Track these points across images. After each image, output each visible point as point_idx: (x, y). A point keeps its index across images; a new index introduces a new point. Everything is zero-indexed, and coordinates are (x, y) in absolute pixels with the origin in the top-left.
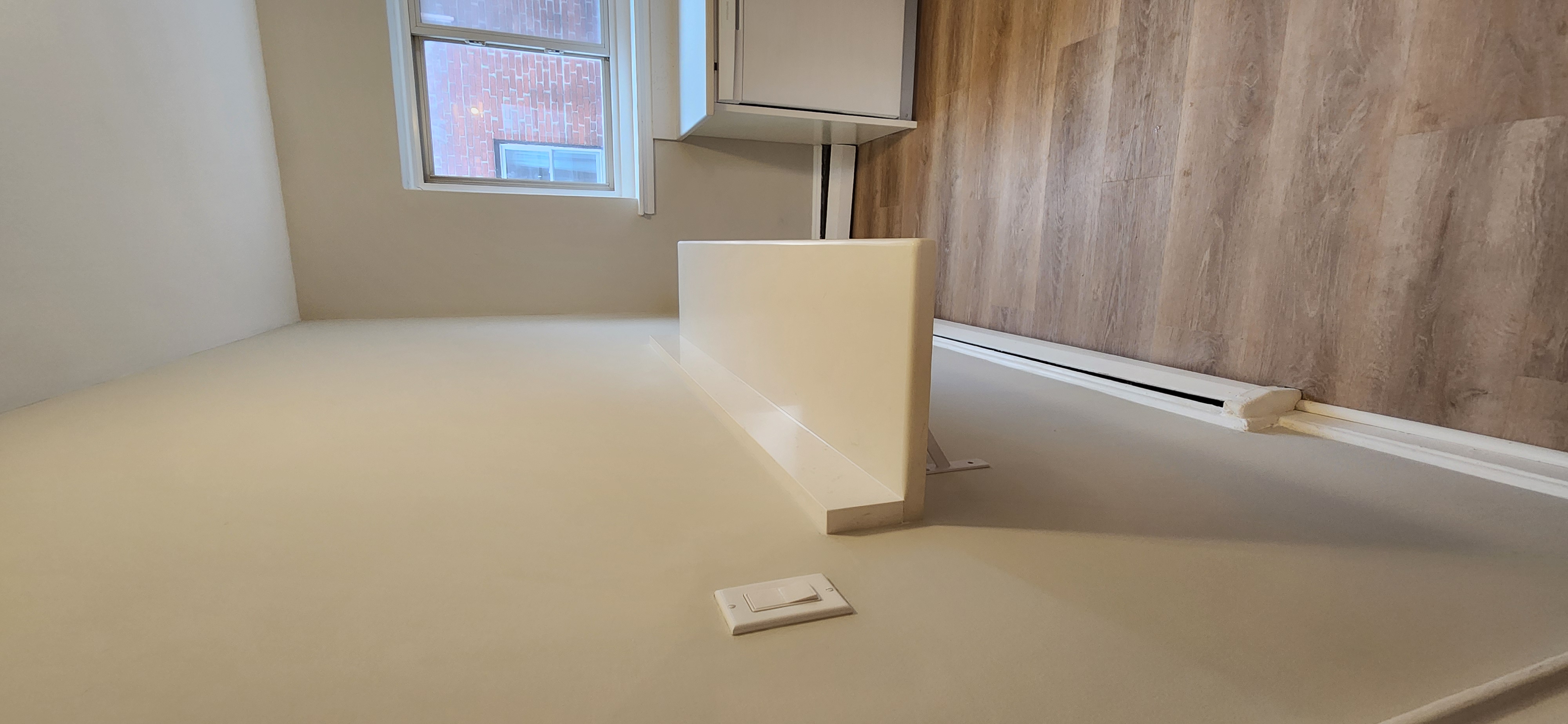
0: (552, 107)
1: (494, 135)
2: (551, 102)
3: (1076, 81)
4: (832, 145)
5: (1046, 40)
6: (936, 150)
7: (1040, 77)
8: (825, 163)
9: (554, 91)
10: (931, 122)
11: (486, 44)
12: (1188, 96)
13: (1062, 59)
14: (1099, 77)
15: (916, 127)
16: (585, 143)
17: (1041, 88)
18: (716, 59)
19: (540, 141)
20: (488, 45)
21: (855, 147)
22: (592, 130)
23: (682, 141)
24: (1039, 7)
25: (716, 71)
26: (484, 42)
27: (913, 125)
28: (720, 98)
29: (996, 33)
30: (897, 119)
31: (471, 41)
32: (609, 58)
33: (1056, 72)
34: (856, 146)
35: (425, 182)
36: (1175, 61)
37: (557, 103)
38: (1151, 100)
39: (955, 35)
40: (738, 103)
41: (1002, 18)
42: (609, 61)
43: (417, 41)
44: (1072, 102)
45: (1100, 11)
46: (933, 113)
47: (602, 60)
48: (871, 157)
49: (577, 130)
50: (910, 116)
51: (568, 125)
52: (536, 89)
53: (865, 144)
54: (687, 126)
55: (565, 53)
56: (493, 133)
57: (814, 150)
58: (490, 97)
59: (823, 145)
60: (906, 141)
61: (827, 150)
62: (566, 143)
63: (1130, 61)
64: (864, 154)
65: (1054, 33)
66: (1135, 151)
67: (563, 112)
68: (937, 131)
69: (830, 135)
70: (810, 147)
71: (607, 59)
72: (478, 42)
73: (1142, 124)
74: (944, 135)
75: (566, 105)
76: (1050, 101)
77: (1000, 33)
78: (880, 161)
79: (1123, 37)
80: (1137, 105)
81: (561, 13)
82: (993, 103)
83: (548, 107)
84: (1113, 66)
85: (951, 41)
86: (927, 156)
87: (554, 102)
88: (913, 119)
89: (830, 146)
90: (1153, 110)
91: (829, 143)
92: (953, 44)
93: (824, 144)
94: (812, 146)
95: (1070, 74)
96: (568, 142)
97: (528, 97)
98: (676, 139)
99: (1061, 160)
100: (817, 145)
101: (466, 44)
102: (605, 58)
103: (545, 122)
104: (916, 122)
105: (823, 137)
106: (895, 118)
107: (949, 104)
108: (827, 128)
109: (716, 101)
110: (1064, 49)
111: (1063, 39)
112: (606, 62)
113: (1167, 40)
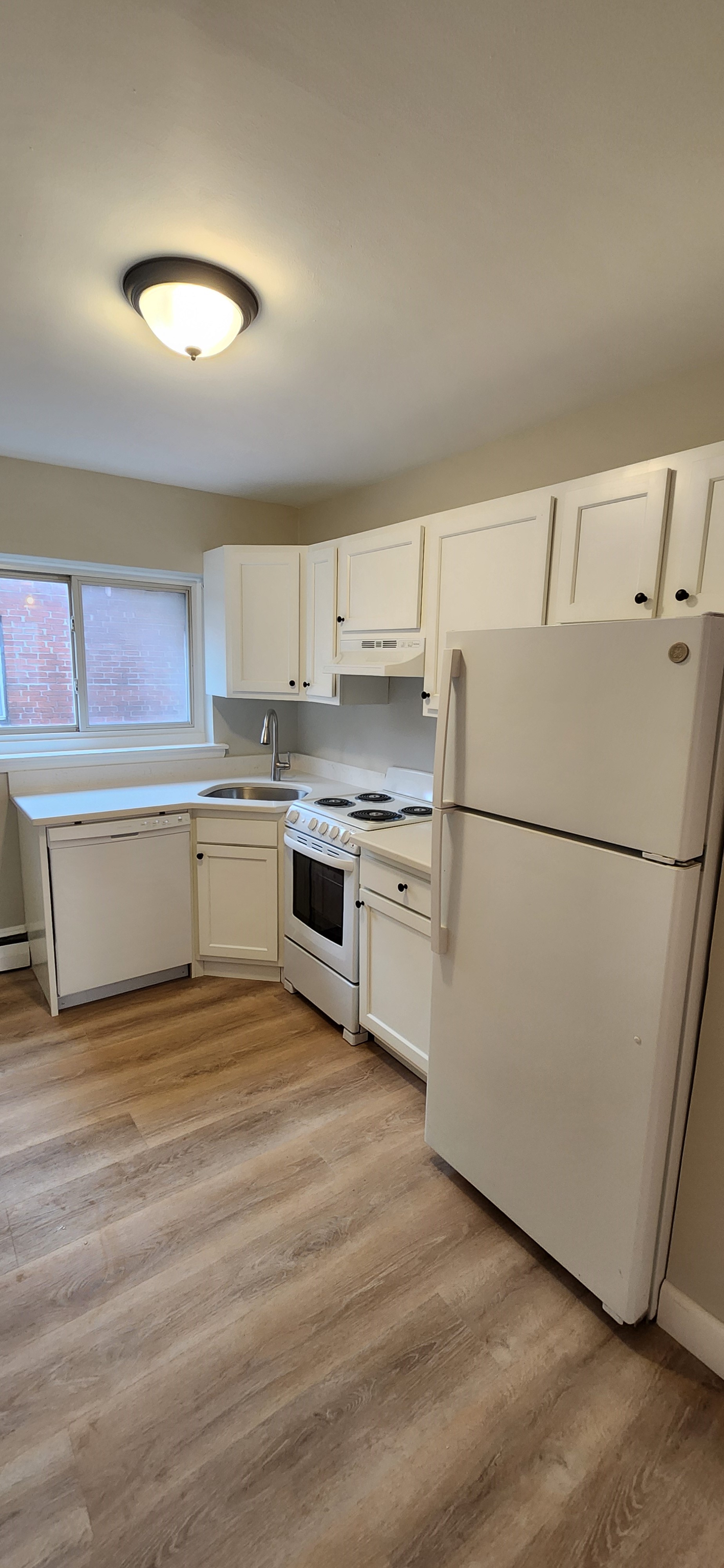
0: (42, 673)
1: (6, 617)
2: (48, 672)
3: (102, 1137)
4: (28, 942)
5: (136, 1097)
6: (31, 1042)
7: (103, 1106)
8: (8, 939)
9: (58, 675)
10: (59, 1028)
11: (73, 633)
12: (94, 1237)
13: (120, 1117)
14: (106, 1155)
15: (53, 1016)
16: (10, 702)
17: (94, 1112)
18: (84, 822)
19: (6, 659)
20: (72, 634)
21: (29, 965)
22: (25, 708)
23: (10, 800)
24: (160, 1080)
25: (74, 823)
26: (74, 631)
27: (55, 1012)
28: (50, 830)
29: (139, 1055)
30: (58, 996)
31: (73, 620)
32: (79, 731)
33: (109, 1117)
34: (31, 966)
36: (122, 1209)
37: (48, 677)
38: (90, 1207)
39: (136, 1022)
40: (49, 846)
41: (152, 1055)
42: (76, 731)
43: (67, 579)
44: (84, 1143)
45: (159, 1129)
46: (67, 1027)
47: (76, 725)
48: (19, 983)
49: (23, 695)
50: (63, 1007)
51: (26, 686)
52: (58, 659)
53: (34, 974)
54: (23, 802)
55: (77, 695)
56: (7, 616)
57: (21, 926)
58: (44, 617)
59: (26, 933)
60: (39, 1011)
61: (21, 938)
62: (7, 684)
63: (121, 1173)
64: (24, 975)
65: (141, 1101)
66: (40, 1219)
67: (40, 683)
68: (49, 1036)
69: (35, 938)
70: (23, 921)
71: (78, 730)
72: (74, 626)
73: (68, 1211)
74: (46, 1043)
76: (85, 1124)
77: (140, 1058)
78: (17, 992)
79: (141, 1157)
80: (84, 1199)
81: (129, 684)
82: (79, 1077)
83: (41, 668)
84: (117, 1161)
85: (131, 1020)
86: (24, 1036)
87: (48, 675)
88: (60, 1011)
89: (27, 940)
90: (79, 1214)
91: (29, 939)
92: (129, 1023)
93: (29, 934)
94: (24, 923)
95: (107, 1130)
96: (9, 685)
97: (50, 652)
98: (11, 793)
99: (27, 1159)
100: (26, 927)
101: (71, 616)
102: (79, 728)
103: (27, 665)
104: (58, 1014)
105: (33, 932)
106: (59, 993)
107: (76, 1038)
108: (41, 934)
109: (47, 826)
110: (128, 1115)
111: (137, 1111)
112: (75, 729)
113: (139, 1193)
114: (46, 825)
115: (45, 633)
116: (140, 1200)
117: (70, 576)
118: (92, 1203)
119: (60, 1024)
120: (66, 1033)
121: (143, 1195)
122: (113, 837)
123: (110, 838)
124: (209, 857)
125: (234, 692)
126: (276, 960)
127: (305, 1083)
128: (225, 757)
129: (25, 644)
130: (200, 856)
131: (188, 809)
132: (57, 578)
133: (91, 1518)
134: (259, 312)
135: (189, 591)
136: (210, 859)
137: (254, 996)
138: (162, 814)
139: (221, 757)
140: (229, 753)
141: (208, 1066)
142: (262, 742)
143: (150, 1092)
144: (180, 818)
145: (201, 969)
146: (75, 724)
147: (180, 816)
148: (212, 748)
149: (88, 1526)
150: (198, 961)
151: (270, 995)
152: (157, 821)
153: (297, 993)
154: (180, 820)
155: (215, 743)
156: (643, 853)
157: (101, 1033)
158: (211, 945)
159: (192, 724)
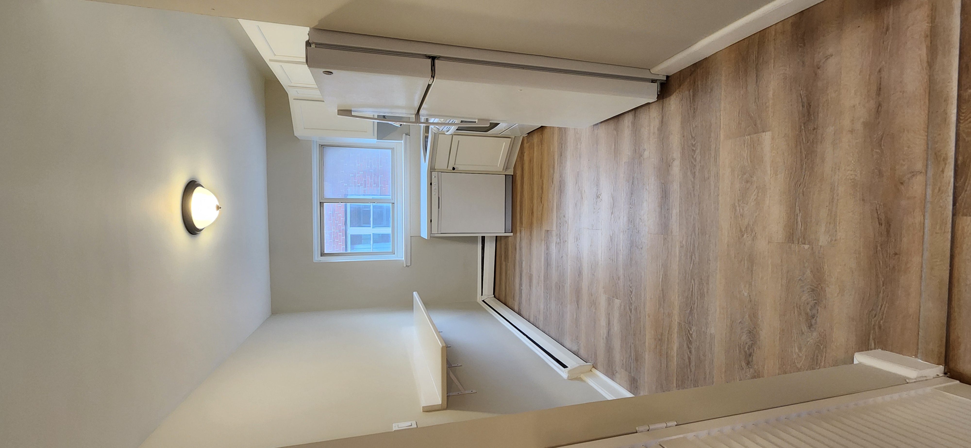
3: (548, 242)
5: (541, 224)
6: (518, 248)
7: (541, 237)
10: (516, 237)
13: (545, 233)
14: (553, 244)
15: (513, 235)
17: (542, 241)
23: (421, 240)
24: (539, 212)
25: (431, 221)
28: (433, 233)
29: (531, 214)
33: (544, 237)
34: (493, 238)
35: (321, 256)
39: (522, 208)
41: (532, 209)
43: (321, 204)
44: (547, 248)
45: (552, 222)
50: (510, 233)
53: (496, 238)
60: (510, 237)
61: (483, 238)
63: (558, 243)
64: (496, 240)
65: (543, 223)
68: (518, 241)
70: (476, 238)
74: (520, 243)
75: (380, 177)
76: (543, 246)
78: (504, 242)
79: (557, 234)
82: (531, 238)
84: (555, 242)
95: (547, 240)
98: (418, 238)
99: (546, 269)
103: (369, 185)
107: (520, 233)
110: (546, 230)
111: (545, 228)
112: (393, 204)
113: (564, 242)
114: (430, 234)
115: (353, 175)
116: (566, 242)
117: (320, 203)
118: (562, 257)
119: (515, 234)
120: (518, 234)
121: (566, 241)
122: (439, 208)
123: (439, 209)
124: (455, 164)
125: (374, 135)
126: (511, 139)
127: (556, 157)
128: (410, 135)
129: (358, 185)
130: (454, 169)
131: (430, 172)
132: (321, 208)
133: (618, 299)
134: (194, 180)
135: (322, 146)
136: (456, 164)
137: (525, 153)
138: (431, 184)
139: (410, 138)
140: (408, 133)
141: (541, 192)
142: (400, 126)
143: (542, 218)
144: (434, 177)
145: (510, 170)
146: (391, 204)
147: (433, 177)
148: (405, 142)
149: (619, 300)
150: (505, 171)
151: (526, 145)
152: (434, 188)
153: (528, 134)
154: (435, 177)
155: (402, 140)
156: (429, 84)
157: (521, 223)
158: (498, 166)
159: (392, 149)
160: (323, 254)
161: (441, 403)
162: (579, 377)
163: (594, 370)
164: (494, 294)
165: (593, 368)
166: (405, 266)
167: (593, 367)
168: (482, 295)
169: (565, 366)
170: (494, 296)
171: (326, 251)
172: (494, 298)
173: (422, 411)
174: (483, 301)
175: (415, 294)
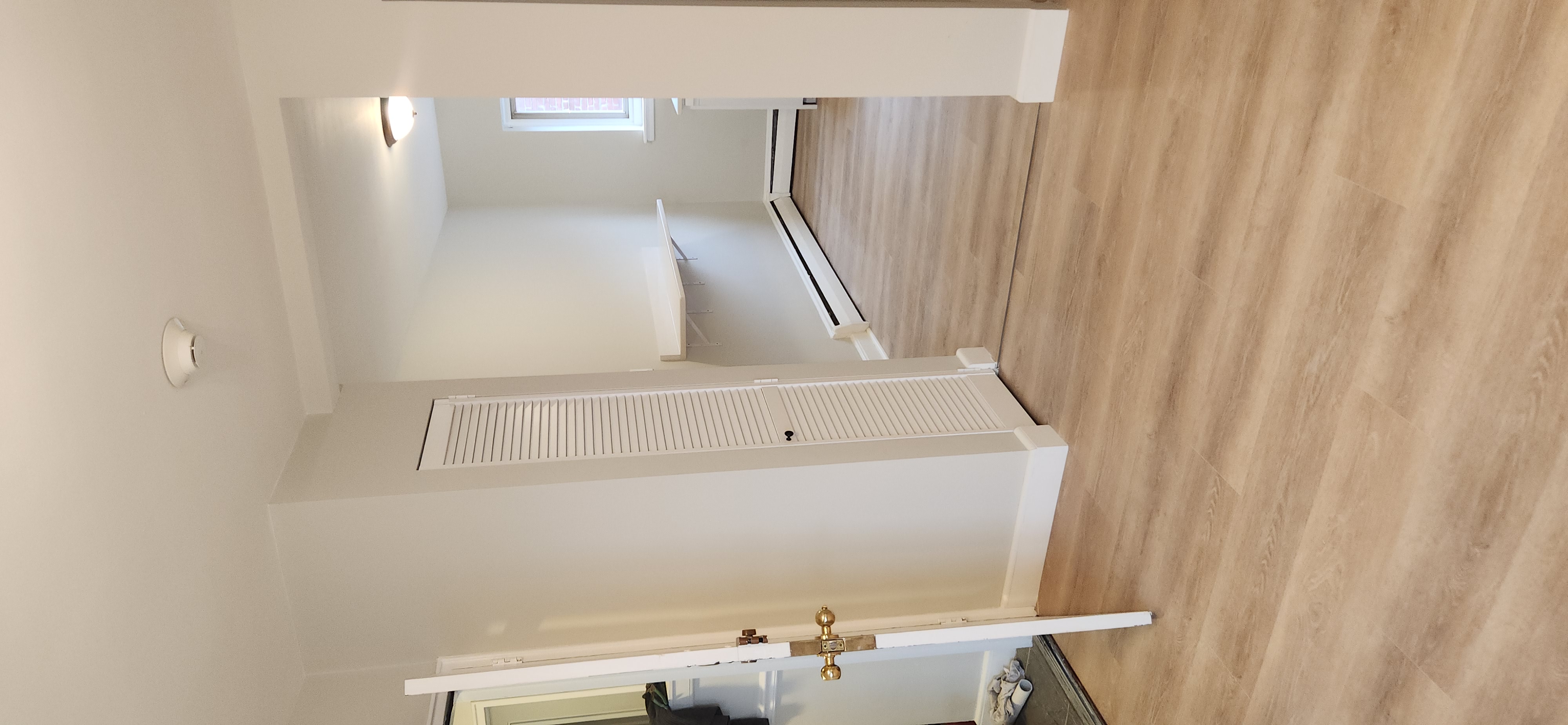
35: (509, 117)
160: (514, 115)
161: (680, 354)
162: (848, 337)
163: (869, 331)
164: (791, 191)
165: (869, 329)
166: (645, 141)
167: (869, 327)
168: (771, 192)
169: (836, 322)
170: (790, 195)
171: (519, 111)
172: (790, 198)
173: (660, 359)
174: (772, 203)
175: (659, 202)
